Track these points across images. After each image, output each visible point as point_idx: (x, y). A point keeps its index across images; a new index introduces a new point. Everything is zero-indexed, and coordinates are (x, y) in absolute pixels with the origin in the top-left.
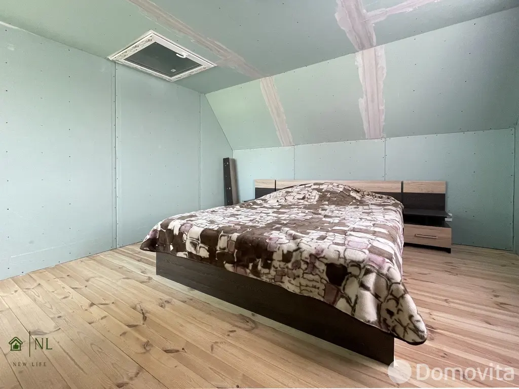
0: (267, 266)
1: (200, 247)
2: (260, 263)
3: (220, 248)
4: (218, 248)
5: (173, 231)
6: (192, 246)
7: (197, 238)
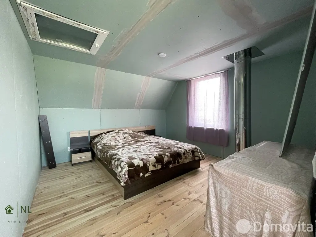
0: (181, 159)
1: (157, 165)
2: (179, 159)
3: (165, 161)
4: (165, 162)
5: (139, 165)
6: (154, 167)
7: (154, 162)
